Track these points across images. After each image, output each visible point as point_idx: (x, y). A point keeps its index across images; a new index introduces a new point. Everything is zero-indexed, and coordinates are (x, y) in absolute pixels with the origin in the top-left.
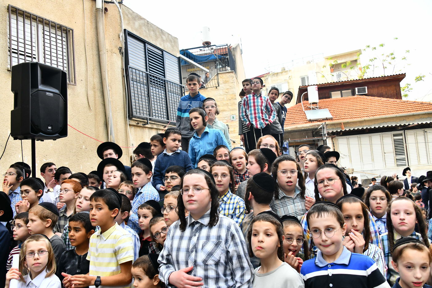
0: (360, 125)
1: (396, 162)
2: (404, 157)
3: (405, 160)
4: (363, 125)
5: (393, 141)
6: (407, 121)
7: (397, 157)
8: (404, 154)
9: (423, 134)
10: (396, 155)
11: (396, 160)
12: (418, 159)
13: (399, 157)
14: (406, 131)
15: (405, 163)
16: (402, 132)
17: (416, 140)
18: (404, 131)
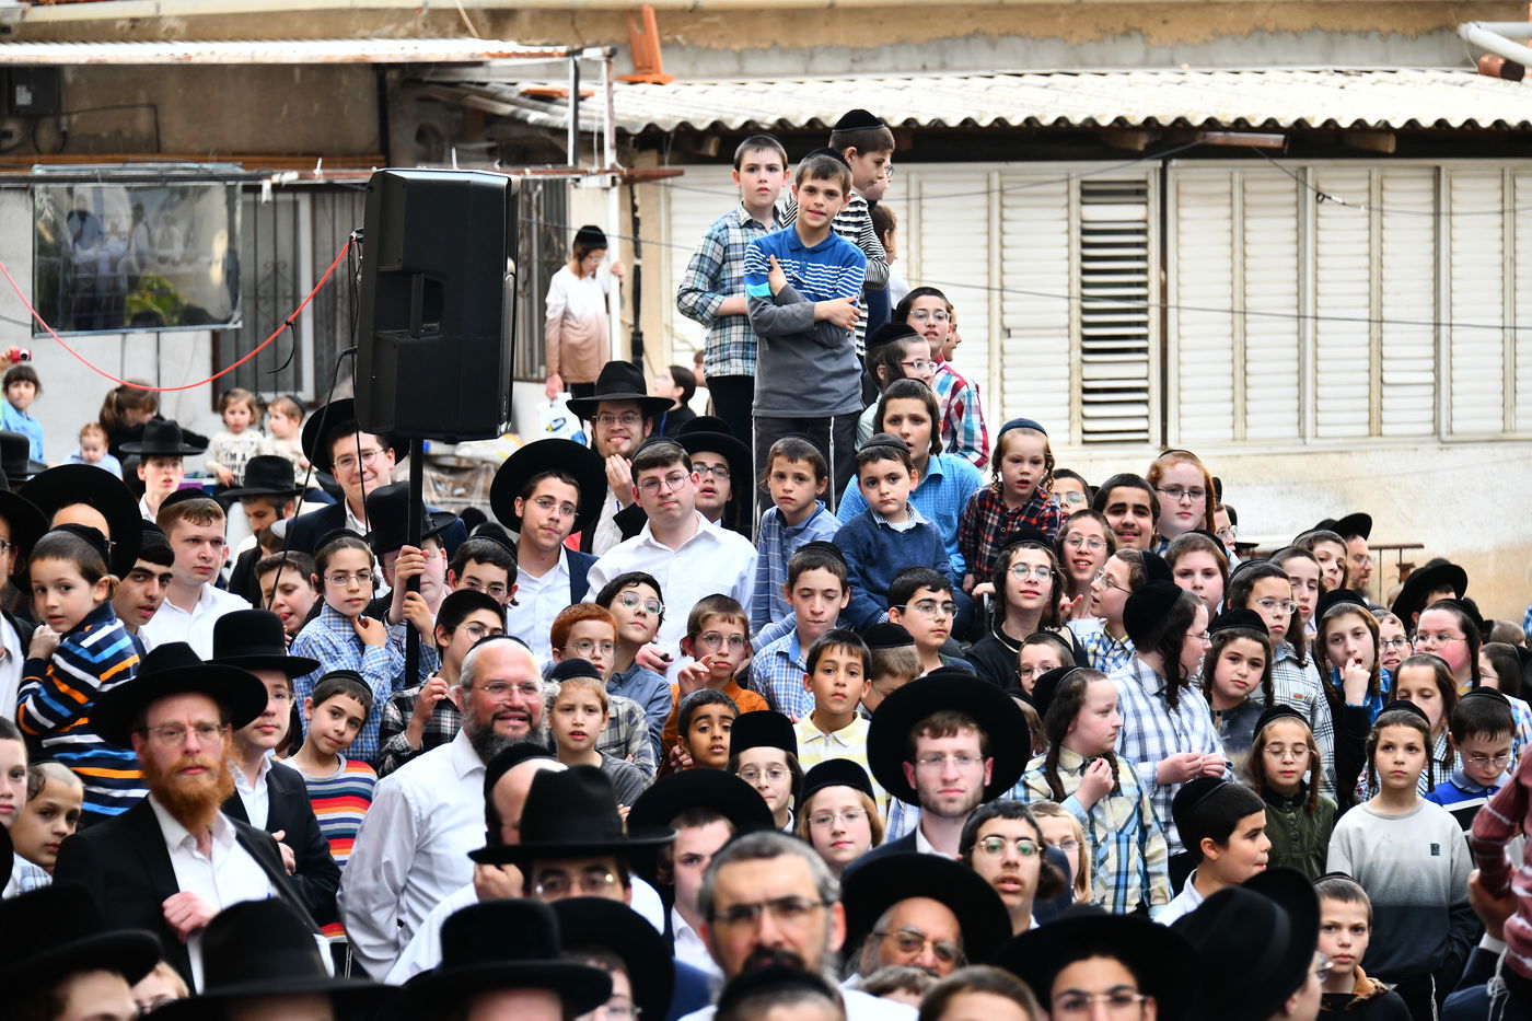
0: (784, 43)
1: (1077, 405)
2: (1141, 370)
3: (1146, 402)
4: (806, 44)
5: (1076, 235)
6: (1154, 41)
7: (1090, 372)
8: (1144, 350)
9: (1293, 198)
10: (1086, 351)
11: (1086, 391)
12: (1239, 400)
13: (1106, 371)
14: (1174, 163)
15: (1142, 424)
16: (1145, 170)
17: (1238, 245)
18: (1159, 163)
